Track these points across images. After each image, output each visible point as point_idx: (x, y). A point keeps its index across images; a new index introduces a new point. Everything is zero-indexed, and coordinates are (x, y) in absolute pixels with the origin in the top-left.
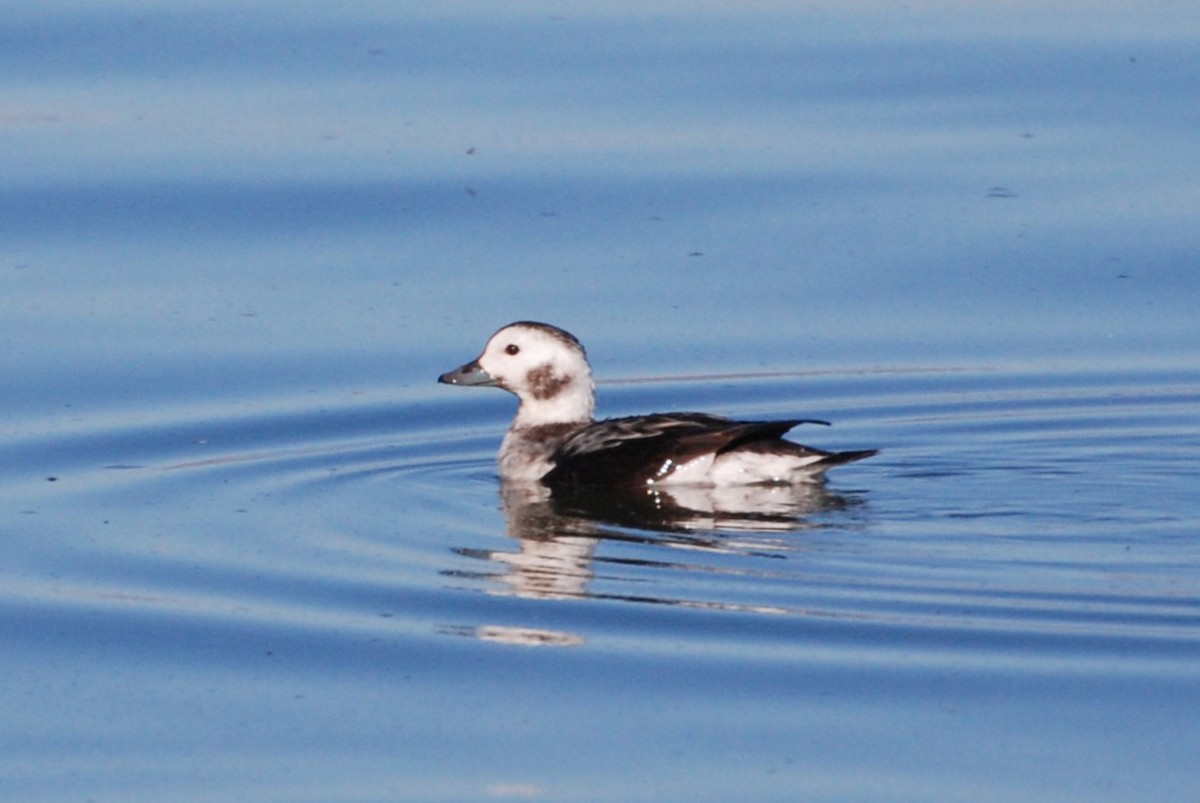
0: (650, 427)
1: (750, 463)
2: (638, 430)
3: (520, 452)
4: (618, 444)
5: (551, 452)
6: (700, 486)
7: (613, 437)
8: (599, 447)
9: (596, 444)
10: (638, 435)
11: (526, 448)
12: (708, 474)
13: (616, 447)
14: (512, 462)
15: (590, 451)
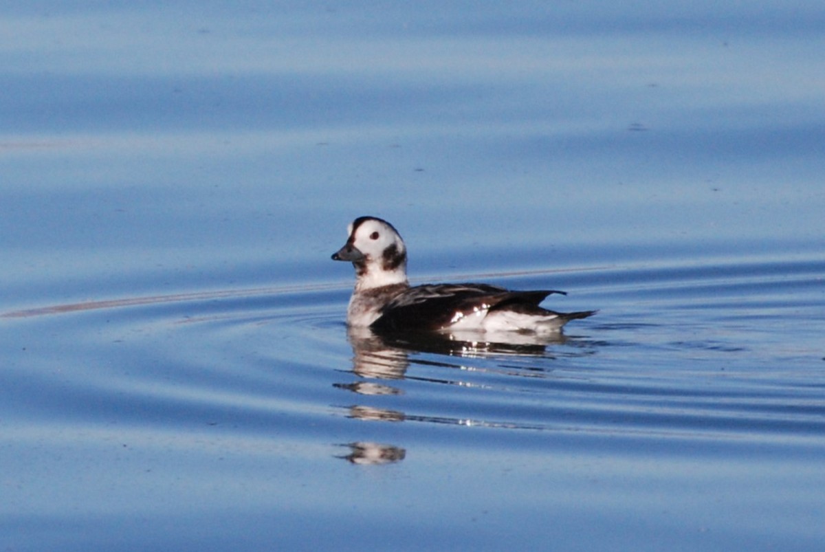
0: (446, 290)
1: (510, 318)
2: (438, 292)
3: (360, 304)
4: (424, 301)
5: (381, 305)
6: (476, 331)
7: (421, 296)
8: (411, 302)
9: (409, 301)
10: (437, 295)
11: (364, 302)
12: (481, 323)
13: (423, 303)
14: (354, 311)
15: (405, 304)
